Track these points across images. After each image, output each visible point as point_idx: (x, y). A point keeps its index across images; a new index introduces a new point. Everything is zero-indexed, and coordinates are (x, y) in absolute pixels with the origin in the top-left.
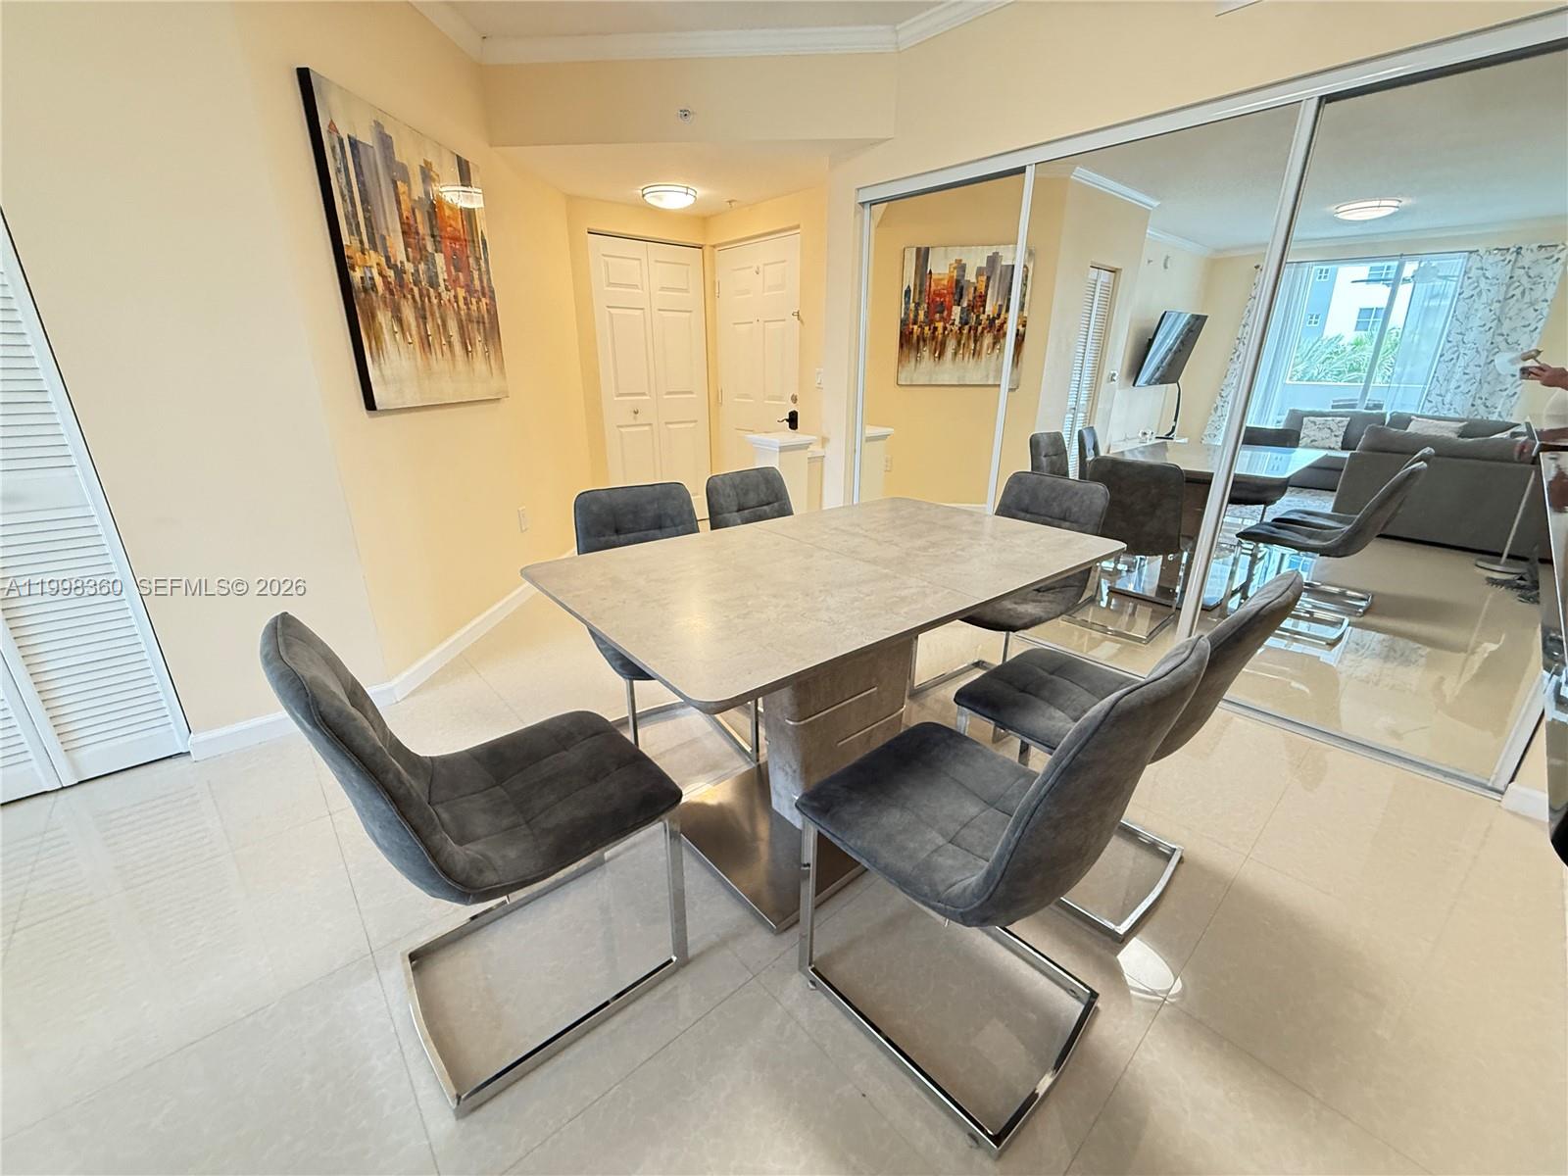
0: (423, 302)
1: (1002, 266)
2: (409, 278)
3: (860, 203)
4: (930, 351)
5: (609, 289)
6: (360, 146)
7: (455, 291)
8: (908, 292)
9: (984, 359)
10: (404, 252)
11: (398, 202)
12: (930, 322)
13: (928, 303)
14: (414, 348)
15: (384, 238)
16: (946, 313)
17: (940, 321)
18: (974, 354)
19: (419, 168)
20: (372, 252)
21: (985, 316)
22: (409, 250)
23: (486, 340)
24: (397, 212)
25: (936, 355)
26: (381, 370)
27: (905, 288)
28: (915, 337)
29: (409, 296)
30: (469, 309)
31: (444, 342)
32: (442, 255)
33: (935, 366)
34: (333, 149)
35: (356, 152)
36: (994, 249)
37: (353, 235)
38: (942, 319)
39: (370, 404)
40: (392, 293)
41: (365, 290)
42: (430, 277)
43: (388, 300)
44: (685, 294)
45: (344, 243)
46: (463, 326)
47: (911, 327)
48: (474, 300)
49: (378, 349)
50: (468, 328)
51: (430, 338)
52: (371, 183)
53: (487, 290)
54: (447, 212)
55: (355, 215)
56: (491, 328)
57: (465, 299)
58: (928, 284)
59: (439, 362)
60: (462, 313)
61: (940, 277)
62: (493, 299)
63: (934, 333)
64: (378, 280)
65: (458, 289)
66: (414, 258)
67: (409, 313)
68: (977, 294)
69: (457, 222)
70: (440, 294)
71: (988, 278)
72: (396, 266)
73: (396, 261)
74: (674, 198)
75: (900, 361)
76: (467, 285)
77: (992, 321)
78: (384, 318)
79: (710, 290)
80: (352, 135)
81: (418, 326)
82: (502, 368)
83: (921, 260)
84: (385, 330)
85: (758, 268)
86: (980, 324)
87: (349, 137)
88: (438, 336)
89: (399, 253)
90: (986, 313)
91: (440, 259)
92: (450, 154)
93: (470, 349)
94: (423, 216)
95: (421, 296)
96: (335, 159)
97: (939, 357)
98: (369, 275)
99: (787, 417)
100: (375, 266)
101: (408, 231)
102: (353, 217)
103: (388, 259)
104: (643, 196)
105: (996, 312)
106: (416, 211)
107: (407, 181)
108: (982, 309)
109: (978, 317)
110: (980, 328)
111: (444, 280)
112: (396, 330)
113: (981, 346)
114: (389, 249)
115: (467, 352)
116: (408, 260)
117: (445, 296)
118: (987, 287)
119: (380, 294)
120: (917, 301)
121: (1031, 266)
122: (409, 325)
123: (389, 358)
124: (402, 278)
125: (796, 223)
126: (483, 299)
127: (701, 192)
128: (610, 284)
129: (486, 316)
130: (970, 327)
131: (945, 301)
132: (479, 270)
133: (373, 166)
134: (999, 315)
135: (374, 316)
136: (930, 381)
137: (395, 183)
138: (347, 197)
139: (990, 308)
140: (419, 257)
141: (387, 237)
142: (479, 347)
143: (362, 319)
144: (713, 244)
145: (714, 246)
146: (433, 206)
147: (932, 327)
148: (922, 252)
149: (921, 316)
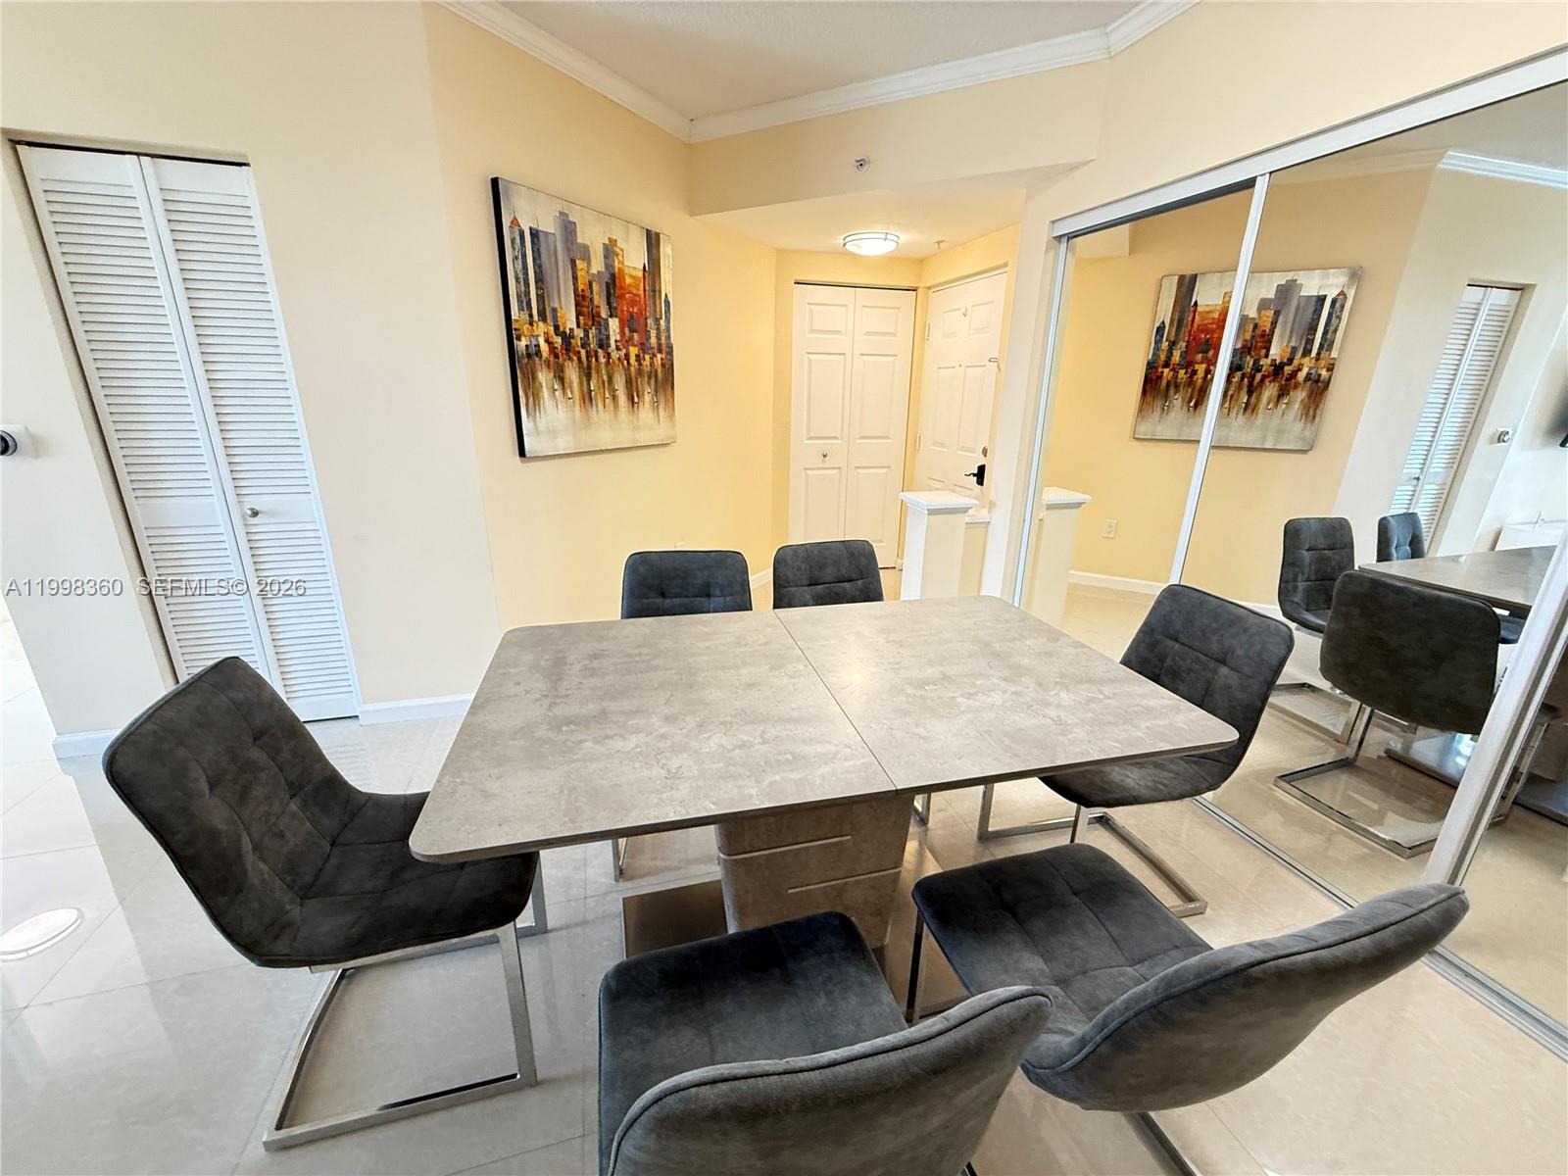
0: (589, 362)
1: (1300, 296)
2: (577, 342)
3: (1054, 238)
4: (1183, 401)
5: (811, 336)
6: (541, 234)
7: (627, 349)
8: (1160, 330)
9: (1260, 415)
10: (575, 320)
11: (575, 278)
12: (1188, 364)
13: (1188, 342)
14: (574, 402)
15: (554, 310)
16: (1211, 353)
17: (1202, 363)
18: (1245, 409)
19: (602, 246)
20: (541, 324)
21: (1269, 361)
22: (581, 318)
23: (656, 391)
24: (572, 287)
25: (1192, 404)
26: (535, 422)
27: (1157, 325)
28: (1164, 382)
29: (575, 358)
30: (640, 364)
31: (607, 395)
32: (617, 320)
33: (1188, 418)
34: (513, 241)
35: (536, 240)
36: (1290, 276)
37: (523, 310)
38: (1204, 360)
39: (522, 453)
40: (556, 356)
41: (529, 356)
42: (600, 340)
43: (552, 363)
44: (893, 338)
45: (513, 318)
46: (631, 379)
47: (1160, 370)
48: (647, 357)
49: (535, 405)
50: (637, 382)
51: (593, 393)
52: (548, 266)
53: (664, 347)
54: (628, 281)
55: (527, 293)
56: (664, 381)
57: (637, 356)
58: (1190, 318)
59: (601, 414)
60: (632, 369)
61: (1207, 309)
62: (670, 353)
63: (1191, 377)
64: (544, 347)
65: (631, 348)
66: (585, 324)
67: (572, 373)
68: (1258, 332)
69: (638, 289)
70: (609, 354)
71: (1277, 313)
72: (565, 333)
73: (565, 328)
74: (873, 244)
75: (1140, 410)
76: (642, 344)
77: (1278, 369)
78: (544, 377)
79: (921, 333)
80: (534, 226)
81: (581, 383)
82: (671, 416)
83: (1184, 289)
84: (545, 389)
85: (966, 310)
86: (1260, 371)
87: (531, 229)
88: (602, 391)
89: (569, 320)
90: (1270, 358)
91: (614, 324)
92: (639, 229)
93: (636, 400)
94: (601, 287)
95: (588, 357)
96: (514, 249)
97: (1196, 406)
98: (534, 342)
99: (976, 472)
100: (542, 334)
101: (582, 301)
102: (525, 296)
103: (556, 327)
104: (844, 245)
105: (1288, 355)
106: (594, 285)
107: (587, 258)
108: (1263, 352)
109: (1256, 361)
110: (1259, 376)
111: (616, 341)
112: (556, 387)
113: (1258, 399)
114: (559, 319)
115: (633, 402)
116: (578, 326)
117: (615, 355)
118: (1274, 324)
119: (544, 358)
120: (1172, 339)
121: (1351, 294)
122: (571, 383)
123: (545, 412)
124: (570, 343)
125: (1002, 262)
126: (659, 356)
127: (905, 237)
128: (813, 331)
129: (659, 370)
130: (1243, 374)
131: (1212, 337)
132: (658, 329)
133: (552, 252)
134: (1290, 361)
135: (534, 378)
136: (1179, 435)
137: (573, 263)
138: (522, 280)
139: (1276, 351)
140: (590, 323)
141: (559, 309)
142: (647, 398)
143: (523, 382)
144: (927, 285)
145: (929, 288)
146: (613, 276)
147: (1190, 371)
148: (1187, 280)
149: (1176, 357)
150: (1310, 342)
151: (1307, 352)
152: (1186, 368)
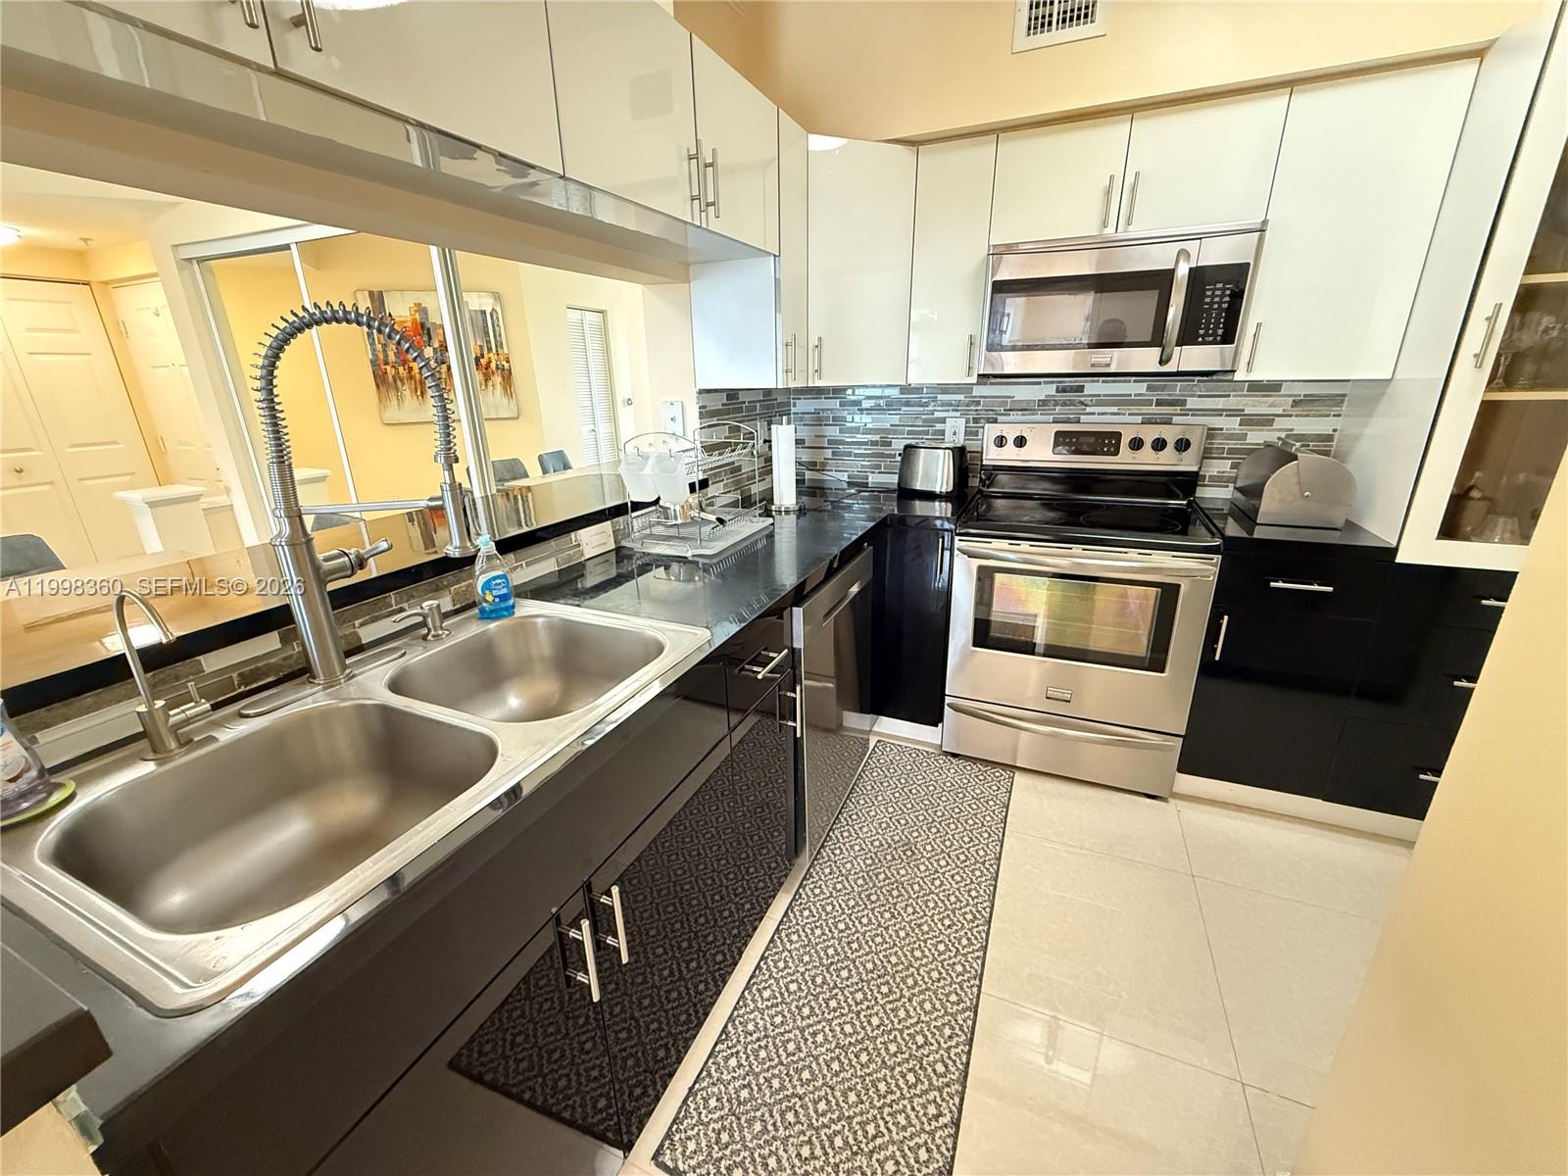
1: (470, 310)
3: (183, 259)
4: (410, 390)
12: (403, 362)
25: (419, 393)
28: (390, 377)
33: (419, 403)
44: (75, 335)
47: (383, 367)
61: (402, 319)
63: (409, 373)
75: (380, 401)
79: (115, 331)
83: (376, 302)
85: (157, 310)
97: (421, 396)
105: (479, 352)
120: (383, 342)
121: (499, 310)
134: (483, 355)
136: (418, 418)
144: (102, 281)
145: (106, 283)
147: (406, 367)
148: (376, 296)
149: (392, 357)
150: (489, 342)
151: (490, 350)
152: (403, 365)
